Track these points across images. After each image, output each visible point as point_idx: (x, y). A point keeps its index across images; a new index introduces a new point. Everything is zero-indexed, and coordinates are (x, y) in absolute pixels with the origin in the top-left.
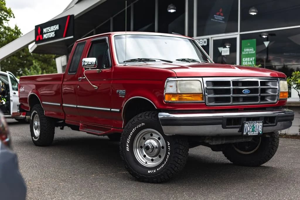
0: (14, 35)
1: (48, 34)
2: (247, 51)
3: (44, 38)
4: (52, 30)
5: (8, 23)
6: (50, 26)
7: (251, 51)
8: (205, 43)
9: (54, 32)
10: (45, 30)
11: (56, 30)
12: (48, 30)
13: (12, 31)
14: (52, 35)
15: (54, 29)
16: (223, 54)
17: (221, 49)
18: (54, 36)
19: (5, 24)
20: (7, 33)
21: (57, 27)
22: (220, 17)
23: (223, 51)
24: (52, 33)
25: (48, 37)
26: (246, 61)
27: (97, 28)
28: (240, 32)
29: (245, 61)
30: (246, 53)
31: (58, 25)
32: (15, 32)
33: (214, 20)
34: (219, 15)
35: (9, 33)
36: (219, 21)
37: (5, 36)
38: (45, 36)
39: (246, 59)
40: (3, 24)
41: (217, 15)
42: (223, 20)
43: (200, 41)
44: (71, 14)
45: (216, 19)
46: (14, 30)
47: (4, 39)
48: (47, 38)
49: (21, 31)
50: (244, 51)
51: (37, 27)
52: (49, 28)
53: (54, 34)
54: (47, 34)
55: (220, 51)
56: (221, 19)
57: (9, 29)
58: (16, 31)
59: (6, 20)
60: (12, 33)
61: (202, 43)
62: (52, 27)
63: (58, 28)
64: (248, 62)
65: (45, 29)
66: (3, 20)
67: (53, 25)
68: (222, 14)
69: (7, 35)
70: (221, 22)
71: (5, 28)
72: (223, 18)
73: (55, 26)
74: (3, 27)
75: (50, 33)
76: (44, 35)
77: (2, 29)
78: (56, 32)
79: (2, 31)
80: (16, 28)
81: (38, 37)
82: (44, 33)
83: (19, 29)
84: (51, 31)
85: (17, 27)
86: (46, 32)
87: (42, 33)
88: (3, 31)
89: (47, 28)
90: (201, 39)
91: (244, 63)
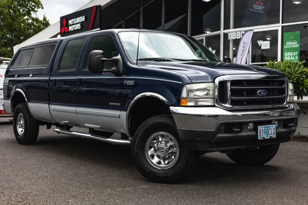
0: (42, 26)
1: (74, 26)
2: (290, 44)
3: (69, 30)
4: (78, 22)
5: (36, 14)
6: (76, 17)
7: (294, 45)
9: (80, 24)
10: (70, 22)
11: (82, 22)
12: (74, 22)
13: (40, 22)
14: (78, 27)
15: (80, 20)
16: (262, 48)
17: (260, 42)
18: (80, 28)
19: (33, 15)
20: (35, 24)
21: (82, 19)
22: (260, 7)
23: (263, 44)
24: (78, 25)
25: (74, 29)
26: (289, 56)
27: (126, 19)
28: (282, 23)
29: (287, 55)
30: (289, 47)
31: (84, 17)
32: (43, 24)
33: (253, 10)
34: (259, 5)
35: (37, 25)
36: (259, 11)
37: (33, 28)
38: (71, 28)
39: (289, 54)
40: (31, 15)
41: (257, 5)
42: (263, 10)
43: (237, 33)
44: (97, 5)
45: (255, 9)
46: (43, 21)
47: (32, 31)
48: (72, 30)
49: (49, 22)
50: (286, 44)
51: (62, 18)
52: (75, 19)
53: (80, 26)
54: (72, 26)
55: (260, 45)
56: (260, 9)
57: (37, 20)
58: (45, 22)
59: (35, 11)
60: (40, 24)
61: (239, 35)
62: (78, 18)
63: (84, 20)
64: (290, 56)
65: (71, 20)
66: (31, 11)
67: (79, 17)
68: (262, 4)
69: (35, 26)
70: (261, 12)
71: (33, 19)
72: (264, 8)
73: (81, 17)
74: (31, 18)
75: (76, 25)
76: (69, 27)
77: (30, 20)
78: (82, 24)
79: (30, 23)
82: (69, 24)
83: (47, 20)
84: (76, 23)
85: (46, 18)
86: (71, 24)
87: (67, 25)
88: (31, 22)
89: (73, 20)
90: (238, 31)
91: (286, 58)
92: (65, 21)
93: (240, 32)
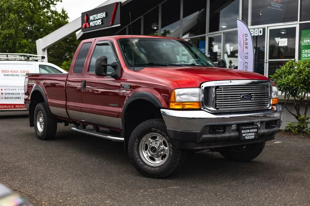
0: (60, 19)
1: (95, 21)
2: (307, 42)
3: (90, 26)
4: (99, 18)
5: (55, 7)
6: (97, 13)
8: (260, 33)
9: (101, 20)
10: (91, 18)
11: (102, 18)
12: (95, 18)
13: (60, 15)
14: (99, 22)
15: (101, 16)
17: (278, 40)
18: (100, 24)
19: (52, 8)
20: (54, 17)
21: (103, 15)
22: (278, 4)
23: (280, 41)
24: (99, 20)
25: (95, 25)
26: (306, 53)
27: (145, 14)
28: (300, 21)
29: (304, 52)
30: (306, 44)
31: (105, 13)
33: (271, 8)
34: (277, 2)
35: (56, 17)
36: (276, 9)
37: (53, 21)
38: (92, 24)
39: (306, 51)
40: (50, 8)
42: (281, 7)
43: (255, 30)
44: (118, 1)
45: (272, 7)
46: (61, 14)
47: (51, 23)
48: (93, 25)
49: (68, 15)
50: (303, 42)
51: (83, 14)
52: (96, 15)
53: (101, 22)
54: (93, 22)
55: (277, 42)
56: (278, 7)
57: (55, 13)
58: (63, 15)
59: (54, 4)
61: (257, 32)
62: (99, 14)
63: (105, 16)
64: (308, 53)
65: (92, 16)
66: (50, 4)
67: (100, 13)
68: (280, 1)
69: (54, 19)
70: (278, 9)
71: (52, 12)
72: (281, 5)
73: (102, 13)
74: (50, 11)
75: (97, 21)
76: (90, 23)
77: (49, 13)
78: (103, 20)
79: (49, 15)
80: (63, 12)
81: (84, 24)
82: (90, 20)
83: (66, 13)
84: (97, 18)
85: (65, 10)
86: (92, 20)
87: (88, 20)
88: (51, 15)
89: (94, 16)
90: (256, 28)
91: (304, 55)
92: (86, 16)
93: (258, 29)
